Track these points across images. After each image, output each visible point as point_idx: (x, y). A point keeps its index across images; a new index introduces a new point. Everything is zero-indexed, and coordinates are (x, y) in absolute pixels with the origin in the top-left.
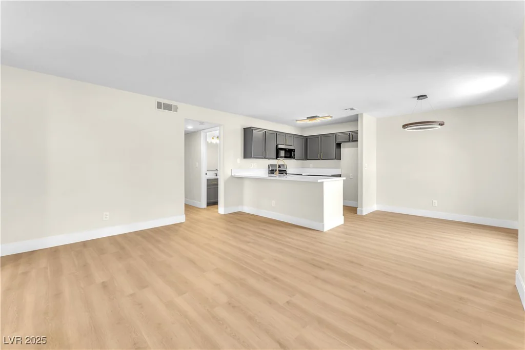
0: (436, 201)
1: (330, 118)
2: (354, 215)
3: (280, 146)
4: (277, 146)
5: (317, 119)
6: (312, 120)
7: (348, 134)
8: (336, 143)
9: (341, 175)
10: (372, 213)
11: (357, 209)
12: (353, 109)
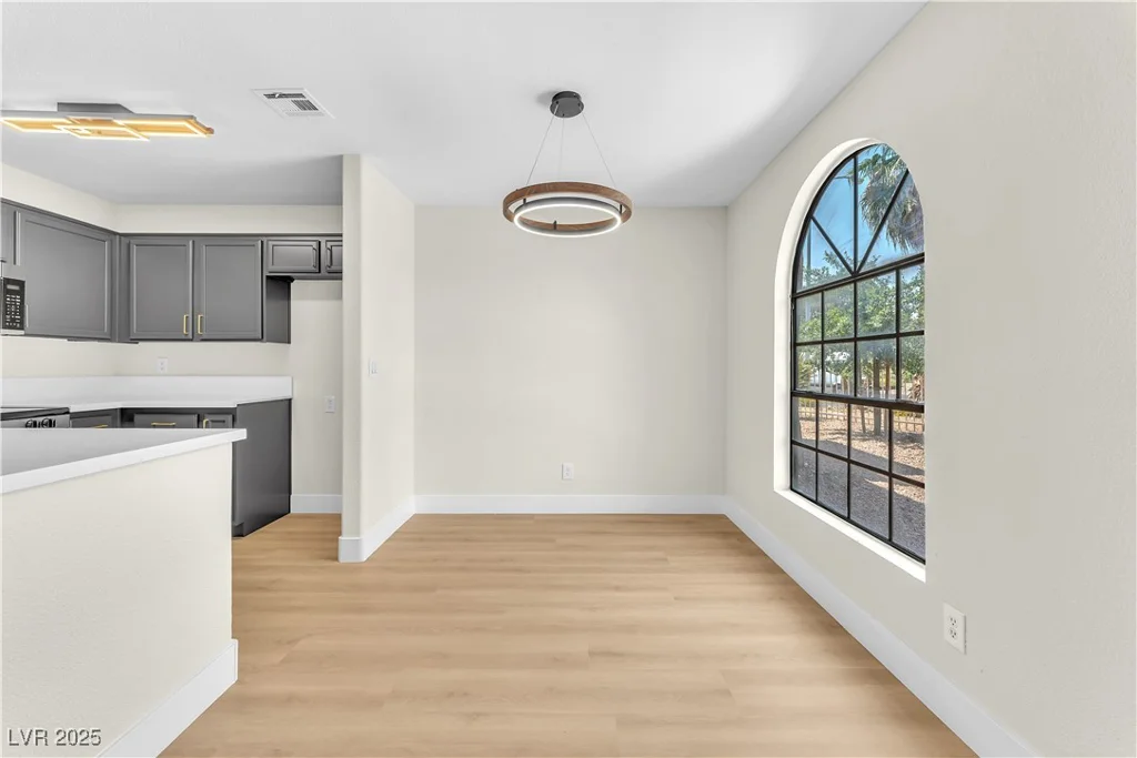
0: (572, 466)
2: (329, 563)
5: (121, 122)
6: (84, 122)
7: (315, 245)
8: (266, 273)
9: (290, 400)
10: (398, 536)
11: (337, 540)
12: (307, 106)
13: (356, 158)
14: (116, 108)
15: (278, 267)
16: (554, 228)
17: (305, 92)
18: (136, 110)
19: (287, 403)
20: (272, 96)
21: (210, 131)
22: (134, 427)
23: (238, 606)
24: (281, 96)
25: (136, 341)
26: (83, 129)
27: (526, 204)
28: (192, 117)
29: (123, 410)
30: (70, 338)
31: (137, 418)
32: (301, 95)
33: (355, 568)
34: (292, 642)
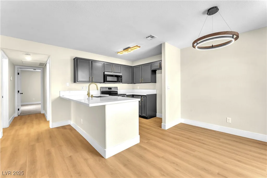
0: (230, 119)
1: (138, 48)
2: (160, 128)
3: (106, 73)
4: (104, 73)
5: (129, 50)
6: (126, 51)
7: (159, 63)
8: (152, 70)
9: (156, 94)
10: (176, 126)
11: (161, 124)
12: (152, 37)
13: (164, 43)
14: (129, 48)
15: (154, 68)
16: (213, 47)
17: (152, 35)
18: (131, 47)
19: (155, 95)
20: (147, 38)
21: (140, 47)
22: (134, 98)
23: (140, 129)
24: (148, 37)
25: (135, 83)
26: (126, 52)
27: (197, 44)
28: (137, 46)
29: (133, 95)
30: (128, 83)
31: (134, 96)
32: (151, 36)
33: (164, 130)
34: (149, 140)
